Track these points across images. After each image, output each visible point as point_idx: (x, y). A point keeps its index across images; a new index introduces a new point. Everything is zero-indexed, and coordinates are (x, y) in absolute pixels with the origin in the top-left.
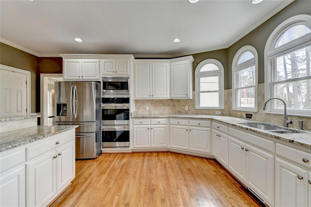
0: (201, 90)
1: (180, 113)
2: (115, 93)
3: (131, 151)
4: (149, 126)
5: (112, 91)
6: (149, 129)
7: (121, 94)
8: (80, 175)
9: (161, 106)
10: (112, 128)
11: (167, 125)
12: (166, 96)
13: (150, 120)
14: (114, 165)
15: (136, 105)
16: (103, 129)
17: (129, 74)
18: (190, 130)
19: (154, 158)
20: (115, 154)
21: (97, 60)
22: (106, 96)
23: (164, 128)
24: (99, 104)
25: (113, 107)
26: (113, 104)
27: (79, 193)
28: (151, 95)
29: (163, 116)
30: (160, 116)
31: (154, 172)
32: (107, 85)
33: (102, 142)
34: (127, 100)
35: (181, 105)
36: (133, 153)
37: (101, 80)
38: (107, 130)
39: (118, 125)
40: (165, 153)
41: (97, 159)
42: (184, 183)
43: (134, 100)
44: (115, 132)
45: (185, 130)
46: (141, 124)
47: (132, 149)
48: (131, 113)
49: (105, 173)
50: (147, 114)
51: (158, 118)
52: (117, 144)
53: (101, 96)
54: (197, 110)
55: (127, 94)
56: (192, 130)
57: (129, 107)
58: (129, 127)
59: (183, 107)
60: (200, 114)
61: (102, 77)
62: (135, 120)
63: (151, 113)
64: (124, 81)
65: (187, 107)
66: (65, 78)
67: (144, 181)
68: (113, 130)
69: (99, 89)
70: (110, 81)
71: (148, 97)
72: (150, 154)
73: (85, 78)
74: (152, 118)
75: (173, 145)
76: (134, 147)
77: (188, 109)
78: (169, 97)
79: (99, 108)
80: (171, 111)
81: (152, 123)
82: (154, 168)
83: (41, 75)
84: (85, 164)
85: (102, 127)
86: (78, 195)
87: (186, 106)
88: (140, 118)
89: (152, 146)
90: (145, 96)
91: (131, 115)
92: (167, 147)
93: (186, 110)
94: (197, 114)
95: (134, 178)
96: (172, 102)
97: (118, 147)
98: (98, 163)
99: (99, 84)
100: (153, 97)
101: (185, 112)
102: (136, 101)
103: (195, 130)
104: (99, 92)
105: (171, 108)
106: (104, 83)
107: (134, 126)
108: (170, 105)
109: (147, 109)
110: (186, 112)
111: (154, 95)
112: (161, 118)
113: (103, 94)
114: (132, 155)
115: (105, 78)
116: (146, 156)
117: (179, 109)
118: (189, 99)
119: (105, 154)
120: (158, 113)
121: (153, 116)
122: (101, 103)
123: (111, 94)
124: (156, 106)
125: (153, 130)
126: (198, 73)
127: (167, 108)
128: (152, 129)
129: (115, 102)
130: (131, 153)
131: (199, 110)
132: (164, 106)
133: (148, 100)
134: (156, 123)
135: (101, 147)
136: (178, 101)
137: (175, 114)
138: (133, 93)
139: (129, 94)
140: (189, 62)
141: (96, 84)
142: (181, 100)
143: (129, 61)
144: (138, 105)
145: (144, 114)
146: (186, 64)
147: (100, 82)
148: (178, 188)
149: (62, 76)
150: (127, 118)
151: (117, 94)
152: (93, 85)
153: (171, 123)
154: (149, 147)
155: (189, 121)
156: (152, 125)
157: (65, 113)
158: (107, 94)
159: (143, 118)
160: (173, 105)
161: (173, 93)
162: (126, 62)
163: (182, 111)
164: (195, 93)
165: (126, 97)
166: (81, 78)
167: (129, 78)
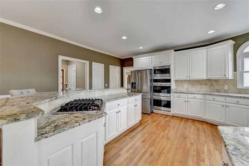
0: (245, 70)
1: (218, 91)
2: (161, 76)
3: (172, 115)
4: (186, 99)
5: (158, 75)
6: (186, 101)
7: (165, 76)
8: (143, 119)
9: (198, 85)
10: (159, 98)
11: (202, 100)
12: (202, 77)
13: (187, 95)
14: (161, 120)
15: (176, 84)
16: (153, 98)
17: (170, 63)
18: (227, 107)
19: (190, 123)
20: (161, 115)
21: (151, 57)
22: (156, 78)
23: (200, 102)
24: (151, 83)
25: (160, 85)
26: (159, 83)
27: (143, 126)
28: (188, 76)
29: (199, 93)
30: (196, 93)
31: (188, 130)
32: (156, 71)
33: (153, 105)
34: (169, 81)
35: (219, 85)
36: (173, 116)
37: (153, 69)
38: (156, 99)
39: (163, 96)
40: (201, 122)
41: (151, 115)
42: (212, 142)
43: (174, 80)
44: (161, 101)
45: (221, 106)
46: (180, 97)
47: (172, 114)
48: (172, 89)
49: (155, 122)
50: (185, 91)
51: (194, 94)
52: (163, 108)
53: (153, 78)
54: (238, 90)
55: (169, 76)
56: (229, 106)
57: (170, 85)
58: (170, 98)
59: (222, 86)
60: (243, 94)
61: (153, 67)
62: (174, 94)
63: (189, 90)
64: (167, 68)
65: (226, 87)
66: (134, 69)
67: (180, 132)
68: (159, 99)
69: (152, 74)
70: (158, 68)
71: (186, 78)
72: (186, 120)
73: (144, 68)
74: (188, 93)
75: (208, 117)
76: (174, 112)
77: (228, 88)
78: (205, 77)
79: (152, 85)
80: (209, 89)
81: (189, 97)
82: (189, 128)
83: (123, 68)
84: (145, 115)
85: (153, 97)
86: (143, 127)
87: (226, 85)
88: (178, 93)
89: (188, 114)
90: (183, 77)
91: (172, 91)
92: (203, 118)
93: (225, 88)
94: (240, 93)
95: (173, 129)
96: (209, 82)
97: (163, 110)
98: (151, 117)
99: (152, 71)
100: (190, 78)
101: (224, 91)
102: (176, 81)
103: (232, 107)
104: (152, 75)
105: (209, 87)
106: (155, 70)
107: (174, 98)
108: (208, 84)
109: (185, 87)
110: (226, 91)
111: (191, 77)
112: (196, 94)
113: (154, 77)
114: (172, 117)
115: (155, 67)
116: (183, 120)
117: (217, 88)
118: (228, 79)
119: (155, 114)
120: (195, 91)
121: (190, 92)
122: (153, 82)
123: (158, 76)
124: (194, 85)
125: (190, 102)
126: (241, 54)
127: (204, 86)
128: (188, 101)
129: (161, 82)
130: (172, 116)
131: (242, 90)
132: (201, 85)
133: (186, 80)
134: (192, 98)
135: (153, 109)
136: (216, 81)
137: (213, 92)
138: (173, 76)
139: (170, 76)
140: (227, 46)
141: (150, 71)
142: (219, 80)
143: (170, 54)
144: (178, 84)
145: (183, 90)
146: (224, 48)
147: (152, 70)
148: (205, 142)
149: (133, 68)
150: (169, 92)
151: (162, 77)
152: (148, 72)
153: (206, 99)
154: (186, 115)
155: (225, 98)
156: (188, 98)
157: (135, 88)
158: (156, 77)
159: (181, 93)
160: (211, 84)
161: (210, 74)
162: (168, 56)
163: (221, 90)
164: (236, 73)
165: (168, 78)
166: (142, 68)
167: (170, 66)
